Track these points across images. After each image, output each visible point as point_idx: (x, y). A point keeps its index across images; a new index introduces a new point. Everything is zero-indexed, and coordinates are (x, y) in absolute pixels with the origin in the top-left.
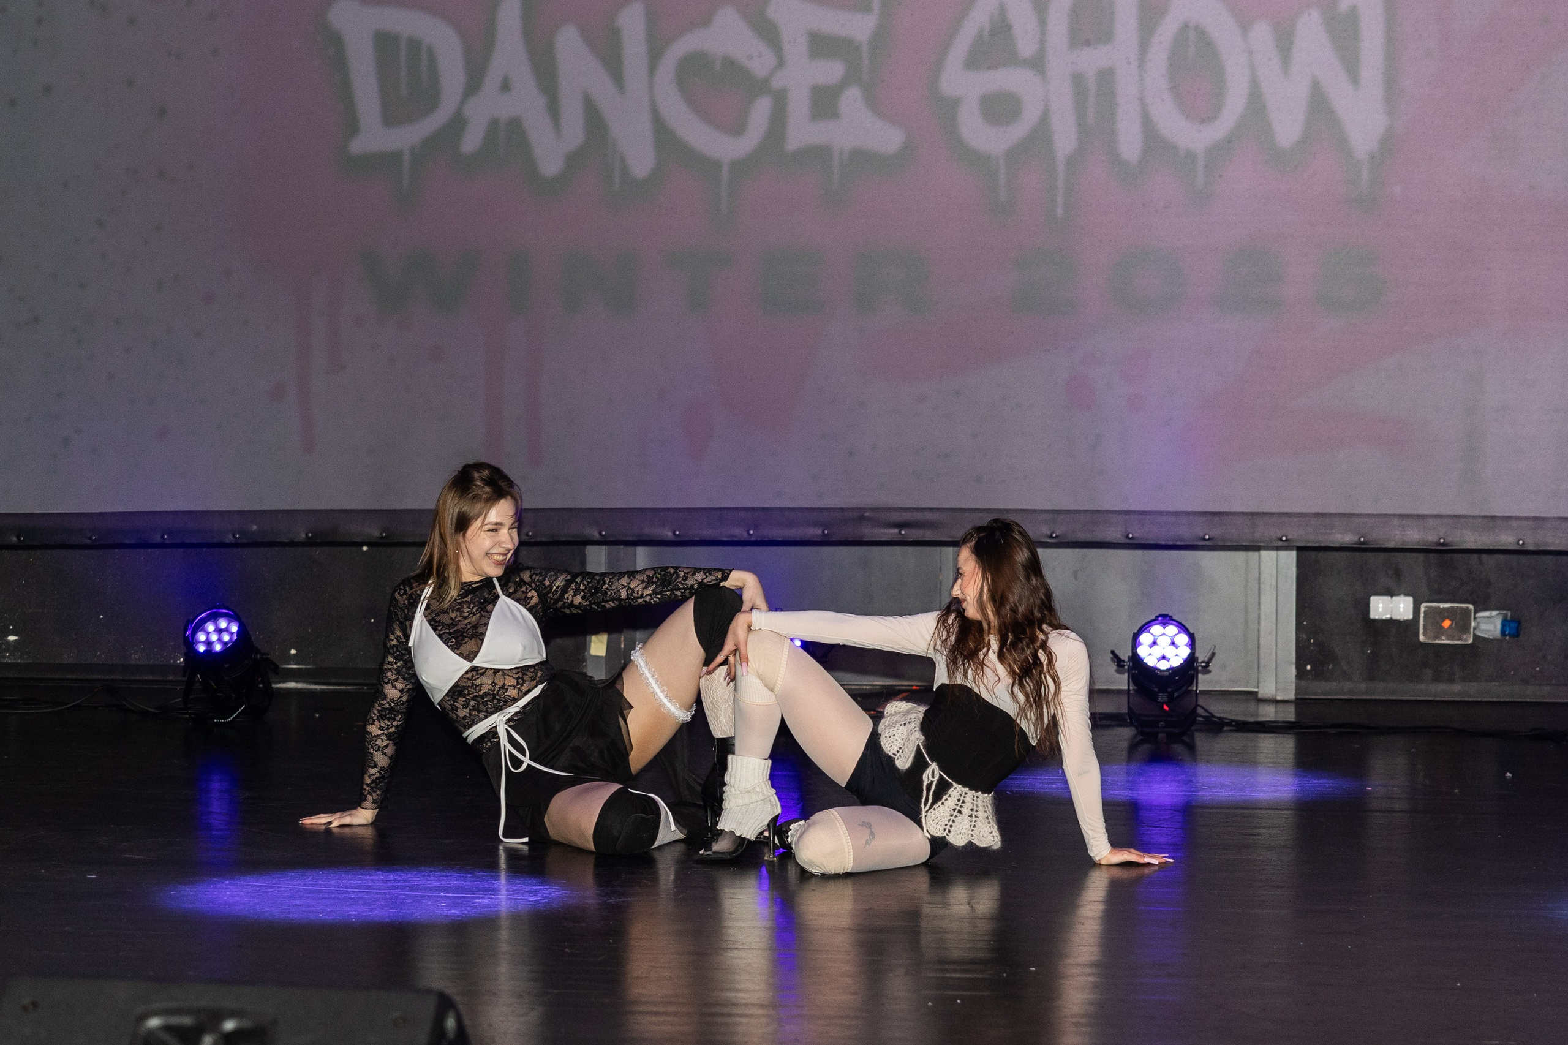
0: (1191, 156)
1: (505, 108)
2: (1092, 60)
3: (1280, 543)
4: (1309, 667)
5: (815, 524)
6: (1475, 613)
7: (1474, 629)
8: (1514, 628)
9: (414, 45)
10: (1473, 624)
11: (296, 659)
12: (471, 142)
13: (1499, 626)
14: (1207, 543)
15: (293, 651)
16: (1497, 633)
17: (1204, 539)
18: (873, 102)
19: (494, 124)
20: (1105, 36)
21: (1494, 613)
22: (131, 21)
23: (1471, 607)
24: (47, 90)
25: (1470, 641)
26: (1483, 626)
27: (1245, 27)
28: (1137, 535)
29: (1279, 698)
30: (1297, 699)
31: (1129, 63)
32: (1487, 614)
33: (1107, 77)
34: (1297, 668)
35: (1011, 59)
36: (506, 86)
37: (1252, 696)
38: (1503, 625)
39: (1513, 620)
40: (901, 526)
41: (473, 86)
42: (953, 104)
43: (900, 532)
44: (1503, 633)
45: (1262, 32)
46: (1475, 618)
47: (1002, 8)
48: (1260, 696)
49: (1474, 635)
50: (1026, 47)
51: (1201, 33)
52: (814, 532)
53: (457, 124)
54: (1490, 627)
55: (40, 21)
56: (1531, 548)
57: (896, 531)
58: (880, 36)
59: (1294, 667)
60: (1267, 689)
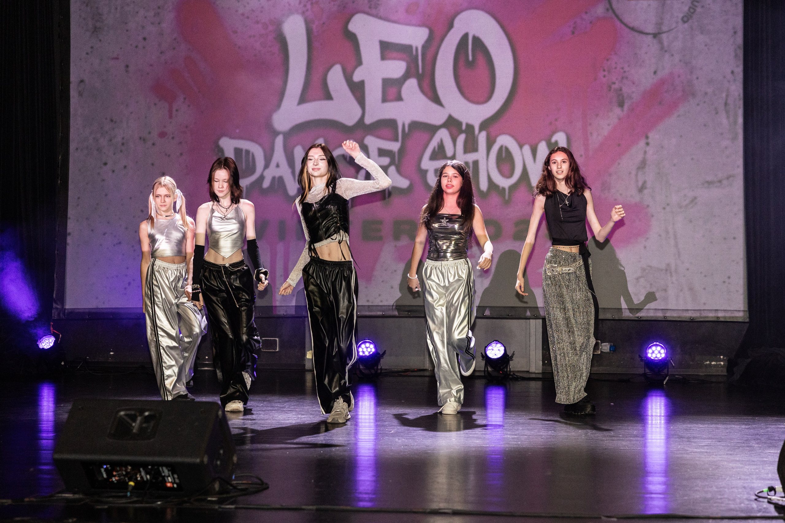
0: (504, 189)
1: (277, 173)
2: (471, 157)
3: (534, 317)
4: (546, 362)
5: (380, 311)
6: (601, 344)
7: (601, 349)
8: (614, 349)
9: (248, 152)
10: (600, 347)
11: (207, 360)
12: (266, 184)
13: (609, 348)
14: (510, 317)
15: (207, 357)
16: (608, 350)
17: (509, 316)
18: (399, 171)
19: (274, 178)
20: (475, 149)
21: (607, 344)
22: (153, 144)
23: (599, 341)
24: (125, 167)
25: (599, 353)
26: (604, 348)
27: (521, 146)
28: (486, 314)
29: (536, 372)
30: (542, 372)
31: (483, 159)
32: (605, 344)
33: (476, 163)
34: (542, 362)
35: (445, 157)
36: (278, 166)
37: (528, 372)
38: (610, 348)
39: (614, 346)
40: (409, 311)
41: (267, 166)
42: (426, 171)
43: (408, 314)
44: (610, 350)
45: (527, 149)
46: (601, 345)
47: (442, 141)
48: (530, 372)
49: (601, 352)
50: (449, 153)
51: (507, 149)
52: (379, 313)
53: (262, 178)
54: (606, 348)
55: (123, 144)
56: (617, 318)
57: (407, 313)
58: (402, 150)
59: (541, 362)
60: (533, 369)
